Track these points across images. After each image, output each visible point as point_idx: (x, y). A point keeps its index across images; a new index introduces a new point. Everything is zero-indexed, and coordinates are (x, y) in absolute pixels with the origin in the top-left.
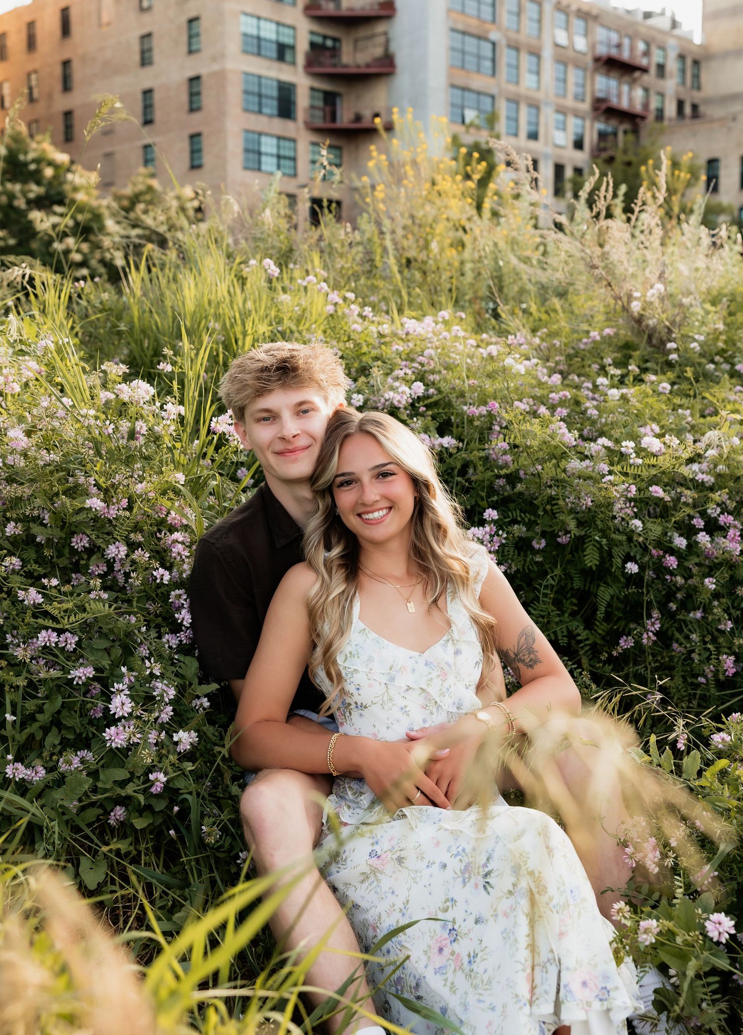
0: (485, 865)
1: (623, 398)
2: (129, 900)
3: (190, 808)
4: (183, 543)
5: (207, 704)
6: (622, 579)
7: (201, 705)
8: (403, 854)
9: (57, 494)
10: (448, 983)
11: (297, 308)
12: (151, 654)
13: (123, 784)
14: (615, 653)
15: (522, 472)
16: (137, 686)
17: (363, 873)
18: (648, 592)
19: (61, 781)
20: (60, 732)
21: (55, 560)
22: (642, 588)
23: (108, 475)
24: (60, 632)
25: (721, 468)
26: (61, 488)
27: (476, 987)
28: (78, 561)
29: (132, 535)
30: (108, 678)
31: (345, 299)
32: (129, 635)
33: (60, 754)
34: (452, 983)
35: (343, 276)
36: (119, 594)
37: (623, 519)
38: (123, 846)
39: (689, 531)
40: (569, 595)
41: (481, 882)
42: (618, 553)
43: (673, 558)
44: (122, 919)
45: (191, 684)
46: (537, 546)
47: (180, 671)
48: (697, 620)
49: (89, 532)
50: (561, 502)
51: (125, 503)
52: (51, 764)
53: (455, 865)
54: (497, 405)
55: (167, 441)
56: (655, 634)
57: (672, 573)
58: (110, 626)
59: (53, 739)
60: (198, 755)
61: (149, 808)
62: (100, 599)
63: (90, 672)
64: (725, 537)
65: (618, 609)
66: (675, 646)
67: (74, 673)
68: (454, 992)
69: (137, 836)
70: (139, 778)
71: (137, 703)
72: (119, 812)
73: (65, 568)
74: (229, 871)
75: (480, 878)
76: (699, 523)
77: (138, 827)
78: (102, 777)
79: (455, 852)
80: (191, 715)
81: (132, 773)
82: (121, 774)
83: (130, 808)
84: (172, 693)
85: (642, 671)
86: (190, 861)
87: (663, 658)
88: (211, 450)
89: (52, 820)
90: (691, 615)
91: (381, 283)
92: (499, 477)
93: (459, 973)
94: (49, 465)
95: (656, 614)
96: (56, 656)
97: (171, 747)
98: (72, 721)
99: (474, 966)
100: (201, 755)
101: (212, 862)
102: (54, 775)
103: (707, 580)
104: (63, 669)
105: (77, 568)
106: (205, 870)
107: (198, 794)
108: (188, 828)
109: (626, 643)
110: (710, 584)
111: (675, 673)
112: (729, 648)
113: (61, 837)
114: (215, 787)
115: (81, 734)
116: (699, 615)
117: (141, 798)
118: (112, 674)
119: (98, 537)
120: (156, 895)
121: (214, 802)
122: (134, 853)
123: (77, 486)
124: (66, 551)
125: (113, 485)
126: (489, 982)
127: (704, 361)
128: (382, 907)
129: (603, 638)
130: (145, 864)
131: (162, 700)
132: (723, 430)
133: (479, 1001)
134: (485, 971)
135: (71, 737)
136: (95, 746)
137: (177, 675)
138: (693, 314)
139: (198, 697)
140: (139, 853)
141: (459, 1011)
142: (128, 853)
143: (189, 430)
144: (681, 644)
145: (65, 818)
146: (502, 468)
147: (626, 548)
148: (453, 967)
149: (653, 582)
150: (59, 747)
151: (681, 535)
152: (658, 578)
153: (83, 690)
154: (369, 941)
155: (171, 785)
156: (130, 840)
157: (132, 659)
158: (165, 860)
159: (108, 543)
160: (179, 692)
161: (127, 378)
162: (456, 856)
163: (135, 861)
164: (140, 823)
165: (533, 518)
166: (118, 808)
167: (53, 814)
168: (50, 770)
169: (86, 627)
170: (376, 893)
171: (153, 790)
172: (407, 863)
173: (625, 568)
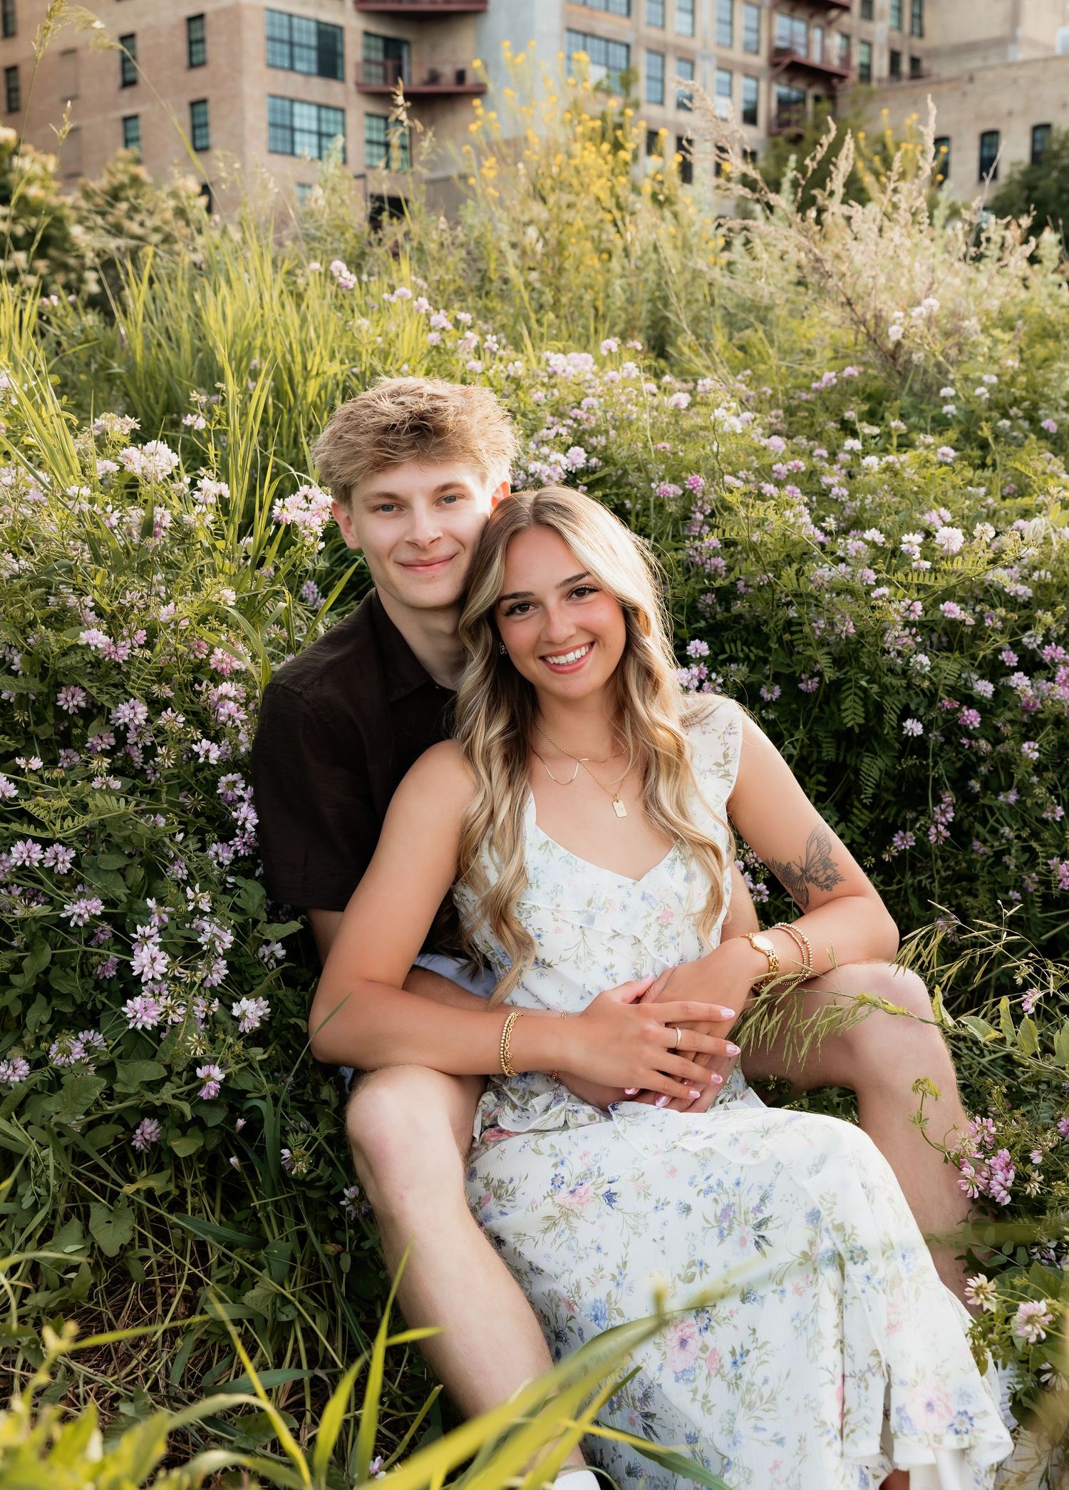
0: (758, 1209)
1: (889, 468)
2: (171, 1269)
3: (261, 1120)
4: (235, 700)
5: (281, 953)
6: (897, 745)
7: (272, 953)
8: (614, 1188)
9: (32, 624)
10: (699, 1397)
11: (379, 340)
12: (190, 874)
13: (155, 1086)
14: (886, 857)
15: (741, 584)
16: (172, 929)
17: (549, 1218)
18: (936, 763)
19: (55, 1083)
20: (49, 1002)
21: (31, 728)
22: (926, 758)
23: (114, 594)
24: (46, 844)
25: (1043, 574)
26: (39, 614)
27: (750, 1407)
28: (68, 730)
29: (155, 688)
30: (124, 915)
31: (457, 323)
32: (155, 845)
33: (52, 1037)
34: (705, 1397)
35: (442, 292)
36: (137, 782)
37: (899, 653)
38: (157, 1183)
39: (994, 670)
40: (813, 770)
41: (752, 1236)
42: (892, 705)
43: (973, 712)
44: (160, 1300)
45: (256, 922)
46: (767, 696)
47: (239, 902)
48: (1009, 805)
49: (86, 684)
50: (806, 629)
51: (141, 636)
52: (37, 1055)
53: (705, 1208)
54: (702, 481)
55: (204, 538)
56: (946, 827)
57: (970, 736)
58: (126, 833)
59: (38, 1014)
60: (271, 1036)
61: (198, 1122)
62: (109, 791)
63: (97, 907)
64: (1051, 679)
65: (887, 790)
66: (977, 844)
67: (70, 909)
68: (709, 1411)
69: (179, 1167)
70: (179, 1074)
71: (174, 957)
72: (149, 1129)
73: (48, 741)
74: (327, 1217)
75: (749, 1229)
76: (1010, 658)
77: (181, 1154)
78: (120, 1075)
79: (704, 1186)
80: (258, 971)
81: (169, 1068)
82: (153, 1071)
83: (168, 1122)
84: (228, 938)
85: (926, 883)
86: (265, 1205)
87: (957, 863)
88: (271, 553)
89: (43, 1146)
90: (1001, 798)
91: (496, 304)
92: (704, 591)
93: (717, 1381)
94: (19, 577)
95: (948, 797)
96: (41, 882)
97: (229, 1023)
98: (70, 984)
99: (742, 1370)
100: (276, 1036)
101: (301, 1206)
102: (43, 1074)
103: (1026, 745)
104: (50, 901)
105: (66, 740)
106: (289, 1219)
107: (276, 1098)
108: (261, 1151)
109: (903, 842)
110: (1031, 751)
111: (978, 885)
112: (1058, 847)
113: (60, 1175)
114: (299, 1084)
115: (84, 1004)
116: (1012, 797)
117: (186, 1108)
118: (131, 909)
119: (101, 690)
120: (213, 1259)
121: (299, 1109)
122: (175, 1192)
123: (65, 609)
124: (50, 714)
125: (122, 608)
126: (772, 1399)
127: (995, 414)
128: (582, 1272)
129: (864, 833)
130: (193, 1209)
131: (212, 950)
132: (1051, 517)
133: (757, 1429)
134: (766, 1381)
135: (68, 1010)
136: (106, 1025)
137: (234, 908)
138: (975, 345)
139: (267, 943)
140: (183, 1193)
141: (721, 1442)
142: (165, 1195)
143: (238, 520)
144: (984, 842)
145: (64, 1141)
146: (709, 577)
147: (903, 698)
148: (705, 1371)
149: (941, 749)
150: (49, 1028)
151: (982, 677)
152: (948, 741)
153: (84, 935)
154: (562, 1325)
155: (231, 1084)
156: (168, 1172)
157: (159, 884)
158: (223, 1201)
159: (116, 701)
160: (238, 936)
161: (139, 438)
162: (706, 1193)
163: (177, 1206)
164: (184, 1147)
165: (761, 654)
166: (147, 1121)
167: (44, 1138)
168: (37, 1064)
169: (86, 835)
170: (570, 1249)
171: (203, 1094)
172: (620, 1202)
173: (902, 728)
